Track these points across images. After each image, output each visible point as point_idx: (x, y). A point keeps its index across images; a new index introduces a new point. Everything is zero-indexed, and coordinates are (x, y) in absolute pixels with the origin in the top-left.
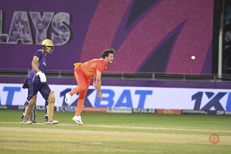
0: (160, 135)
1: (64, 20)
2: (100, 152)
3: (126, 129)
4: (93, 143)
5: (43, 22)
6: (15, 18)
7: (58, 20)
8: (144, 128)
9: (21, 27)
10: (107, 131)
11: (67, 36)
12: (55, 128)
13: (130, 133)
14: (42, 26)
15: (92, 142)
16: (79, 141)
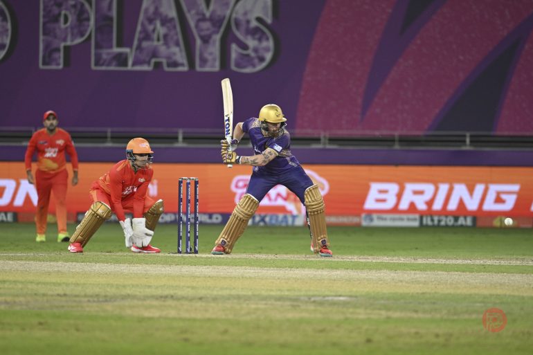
0: (484, 276)
1: (258, 13)
2: (347, 319)
3: (405, 265)
4: (330, 298)
5: (211, 19)
6: (146, 10)
7: (245, 14)
8: (448, 262)
9: (162, 30)
10: (362, 269)
11: (267, 50)
12: (242, 266)
13: (415, 274)
14: (208, 29)
15: (328, 296)
16: (297, 293)
